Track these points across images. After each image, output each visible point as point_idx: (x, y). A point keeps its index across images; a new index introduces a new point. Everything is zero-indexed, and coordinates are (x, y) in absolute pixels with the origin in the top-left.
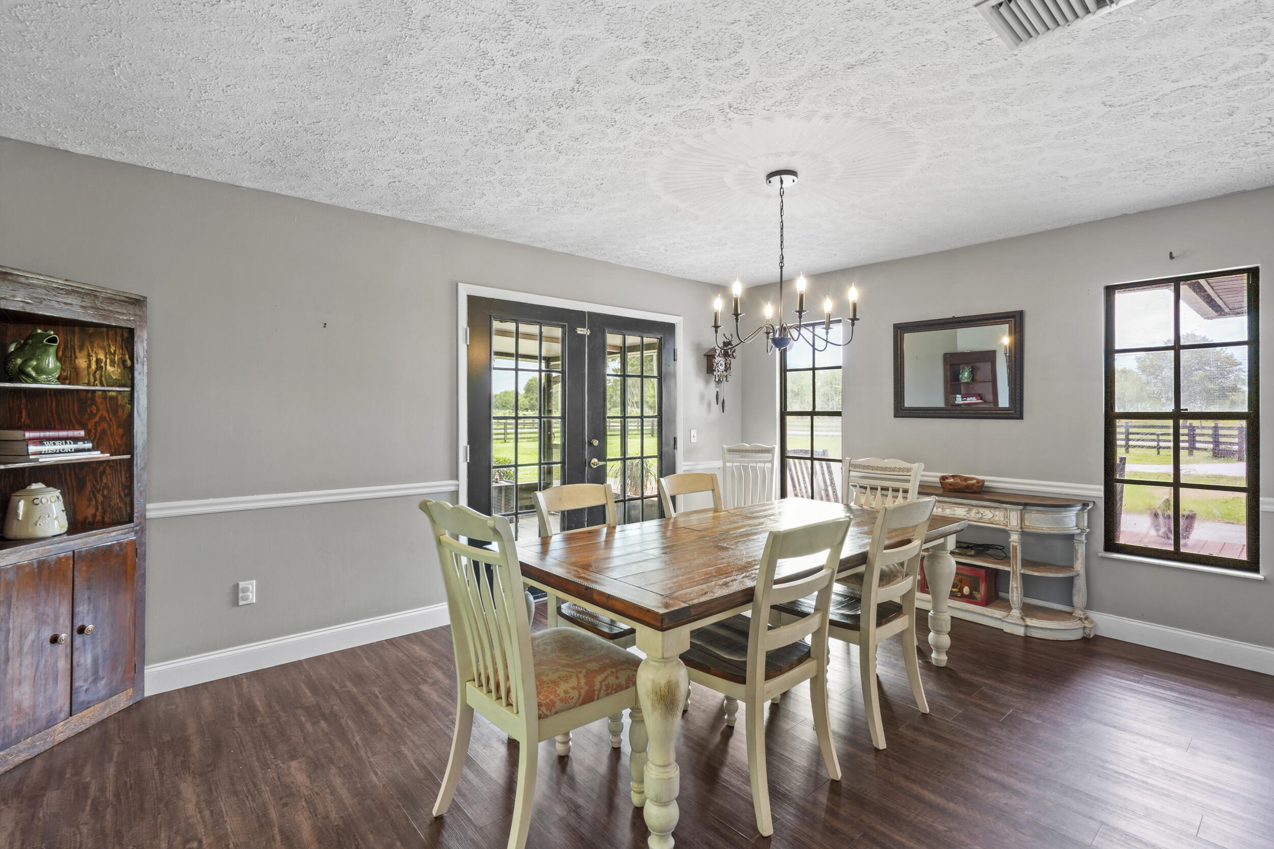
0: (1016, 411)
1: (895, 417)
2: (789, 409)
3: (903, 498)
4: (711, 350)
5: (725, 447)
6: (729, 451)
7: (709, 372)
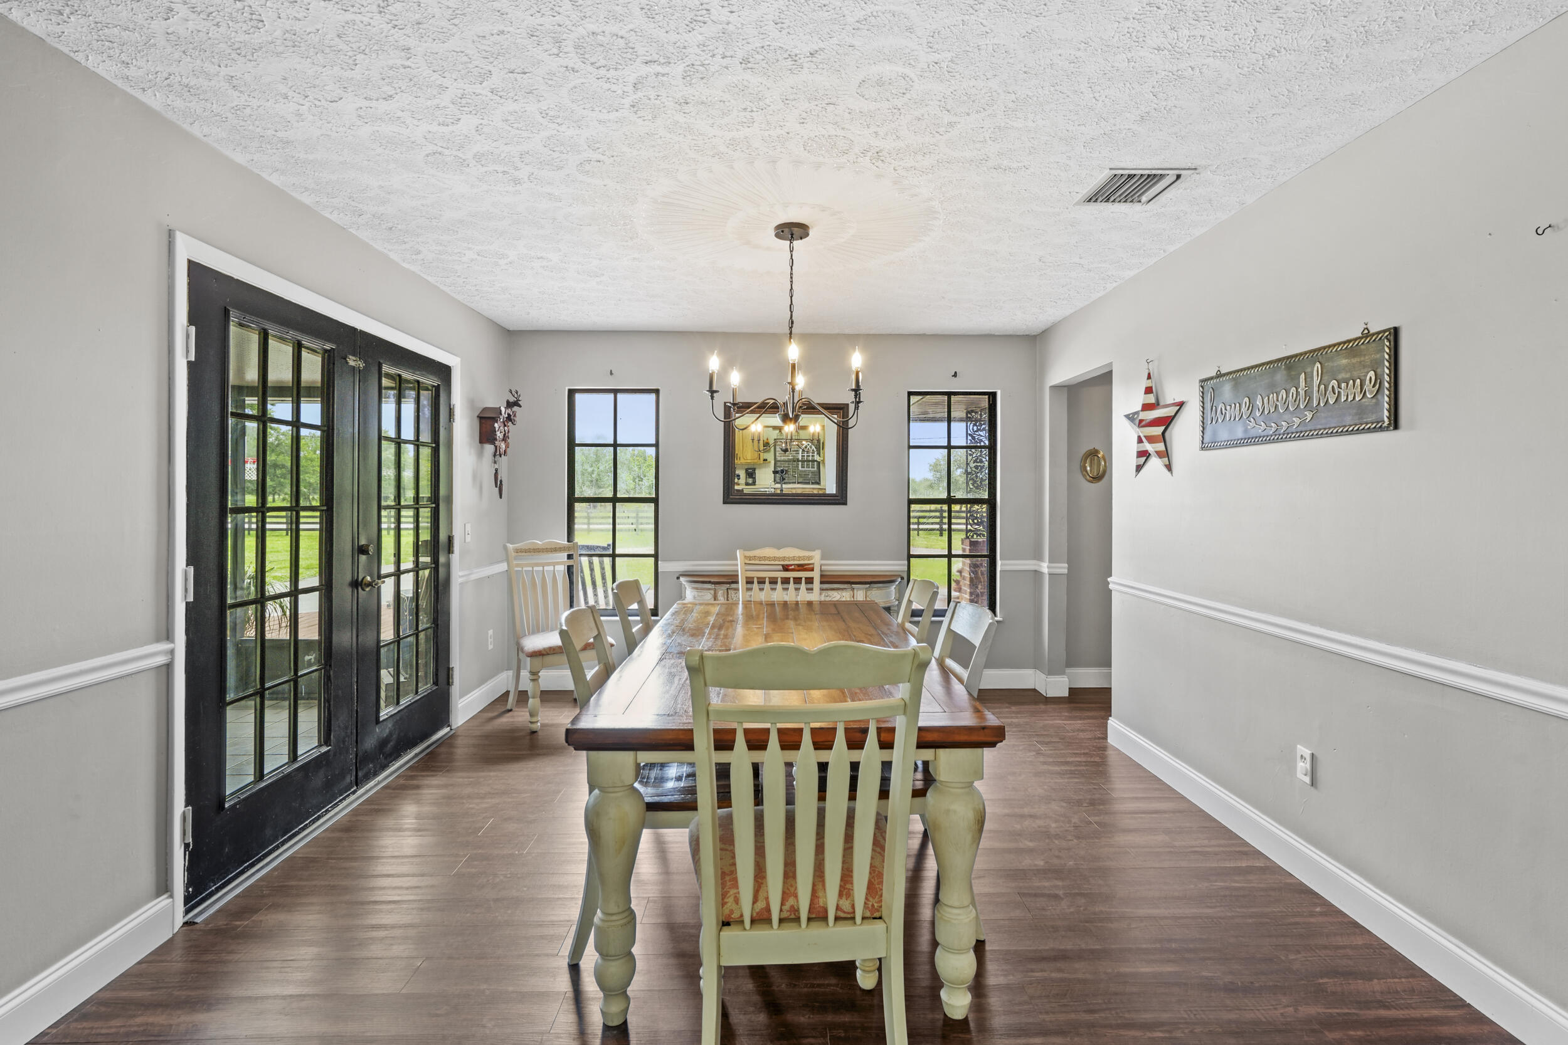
0: (840, 498)
1: (724, 503)
2: (577, 495)
3: (807, 589)
4: (485, 409)
5: (510, 546)
6: (517, 551)
7: (481, 441)
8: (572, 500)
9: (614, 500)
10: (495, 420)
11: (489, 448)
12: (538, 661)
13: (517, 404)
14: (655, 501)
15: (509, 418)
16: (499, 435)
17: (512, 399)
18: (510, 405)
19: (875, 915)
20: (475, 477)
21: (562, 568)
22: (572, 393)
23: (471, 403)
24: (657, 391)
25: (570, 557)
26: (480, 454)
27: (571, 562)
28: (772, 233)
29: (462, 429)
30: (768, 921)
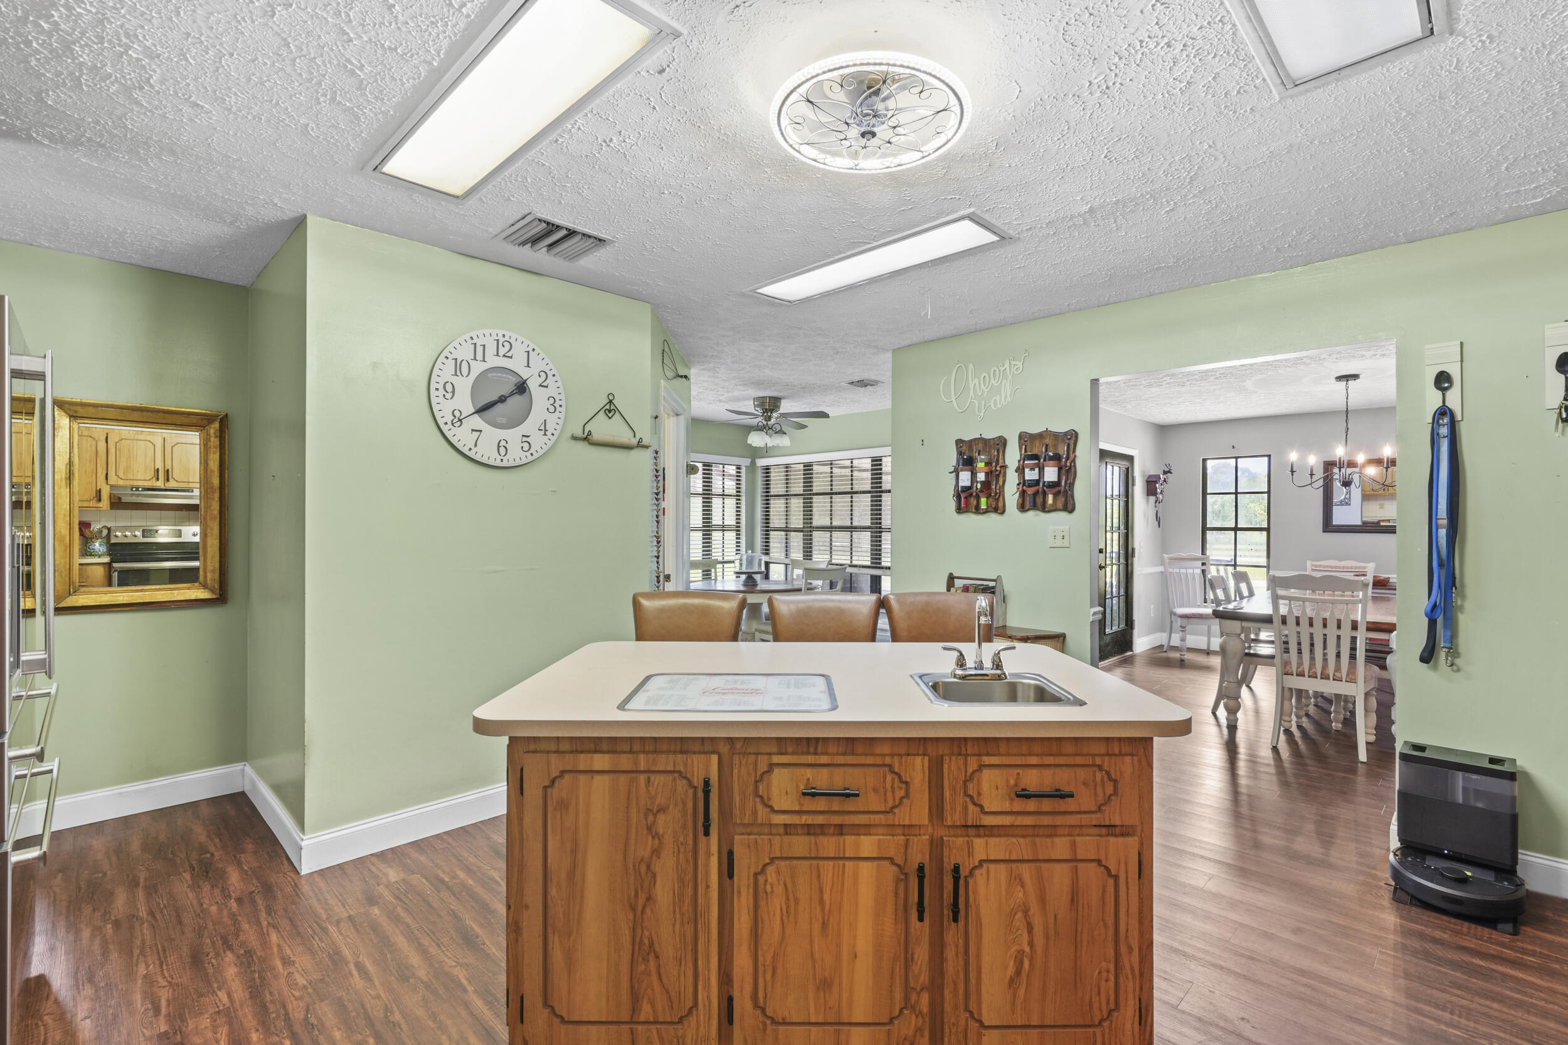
1: (1324, 531)
2: (1208, 526)
4: (1150, 476)
5: (1165, 556)
6: (1170, 559)
7: (1148, 495)
8: (1205, 529)
9: (1236, 529)
10: (1156, 482)
11: (1152, 498)
12: (1185, 620)
13: (1169, 472)
14: (1268, 530)
15: (1165, 481)
16: (1159, 491)
17: (1167, 470)
18: (1165, 473)
19: (1353, 681)
20: (1145, 516)
21: (1198, 571)
22: (1204, 461)
23: (1143, 473)
24: (1269, 456)
25: (1203, 564)
26: (1148, 501)
27: (1204, 567)
28: (1334, 381)
29: (1139, 489)
30: (1303, 675)
